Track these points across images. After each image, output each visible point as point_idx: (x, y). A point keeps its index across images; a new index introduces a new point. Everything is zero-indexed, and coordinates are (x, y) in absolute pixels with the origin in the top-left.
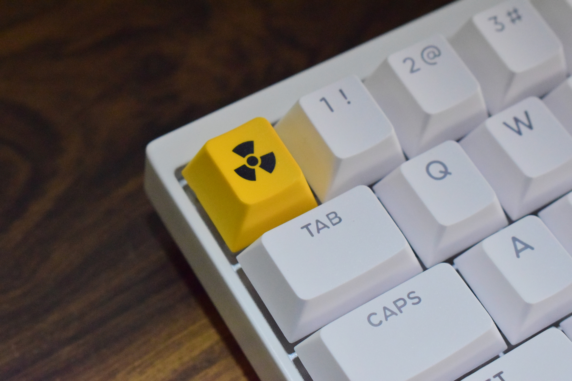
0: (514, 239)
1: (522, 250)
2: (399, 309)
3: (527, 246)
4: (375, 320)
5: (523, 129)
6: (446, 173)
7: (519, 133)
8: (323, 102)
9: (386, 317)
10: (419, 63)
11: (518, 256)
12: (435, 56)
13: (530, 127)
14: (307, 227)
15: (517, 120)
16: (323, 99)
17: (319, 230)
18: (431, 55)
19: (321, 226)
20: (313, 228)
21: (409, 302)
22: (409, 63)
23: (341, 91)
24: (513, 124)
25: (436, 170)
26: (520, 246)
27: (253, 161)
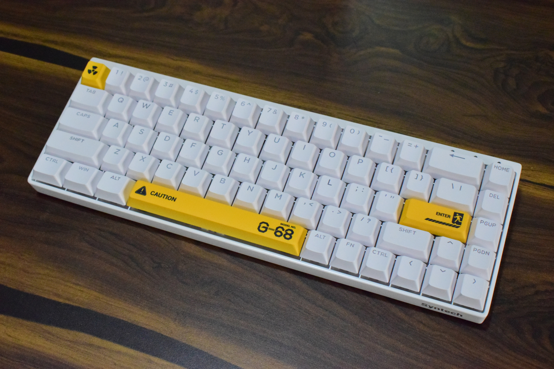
0: (117, 124)
1: (116, 126)
2: (85, 116)
3: (117, 126)
4: (78, 114)
5: (145, 107)
6: (122, 102)
7: (143, 107)
8: (117, 71)
9: (81, 115)
10: (142, 79)
11: (114, 126)
12: (147, 80)
13: (147, 108)
14: (88, 89)
15: (146, 105)
16: (118, 71)
17: (89, 92)
18: (146, 79)
19: (91, 92)
20: (89, 91)
21: (87, 116)
22: (141, 77)
23: (122, 72)
24: (144, 105)
25: (121, 100)
26: (117, 125)
27: (93, 71)
